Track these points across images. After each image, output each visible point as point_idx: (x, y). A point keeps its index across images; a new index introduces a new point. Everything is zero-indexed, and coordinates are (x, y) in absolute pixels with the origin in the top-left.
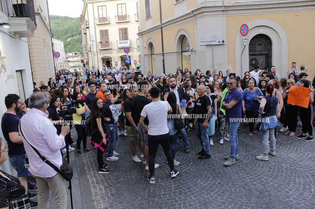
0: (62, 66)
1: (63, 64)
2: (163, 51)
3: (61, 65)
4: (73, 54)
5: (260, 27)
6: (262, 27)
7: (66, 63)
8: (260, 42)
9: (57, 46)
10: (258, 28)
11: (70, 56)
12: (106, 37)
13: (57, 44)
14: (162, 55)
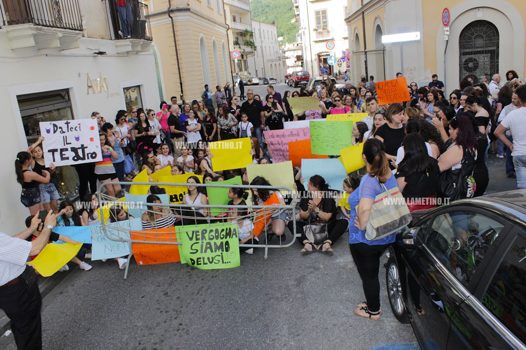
0: (273, 66)
1: (274, 63)
2: (365, 48)
3: (271, 65)
4: (294, 45)
5: (477, 10)
6: (480, 9)
7: (280, 60)
8: (479, 33)
9: (266, 34)
10: (474, 10)
11: (290, 49)
12: (324, 20)
13: (266, 31)
14: (364, 53)
